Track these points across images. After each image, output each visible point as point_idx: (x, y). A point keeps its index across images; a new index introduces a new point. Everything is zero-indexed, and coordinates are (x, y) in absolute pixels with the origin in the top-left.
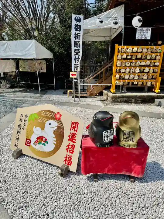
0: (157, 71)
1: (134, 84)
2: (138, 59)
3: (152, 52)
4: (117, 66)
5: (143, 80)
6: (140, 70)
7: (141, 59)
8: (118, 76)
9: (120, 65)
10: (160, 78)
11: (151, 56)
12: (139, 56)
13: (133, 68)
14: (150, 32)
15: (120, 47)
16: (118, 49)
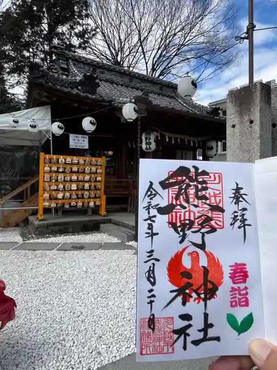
0: (100, 187)
1: (72, 205)
2: (75, 172)
3: (91, 164)
4: (44, 181)
5: (83, 200)
6: (77, 186)
7: (78, 172)
8: (46, 195)
9: (49, 180)
10: (105, 196)
11: (91, 169)
12: (75, 169)
13: (68, 184)
14: (87, 141)
15: (47, 156)
16: (45, 159)
